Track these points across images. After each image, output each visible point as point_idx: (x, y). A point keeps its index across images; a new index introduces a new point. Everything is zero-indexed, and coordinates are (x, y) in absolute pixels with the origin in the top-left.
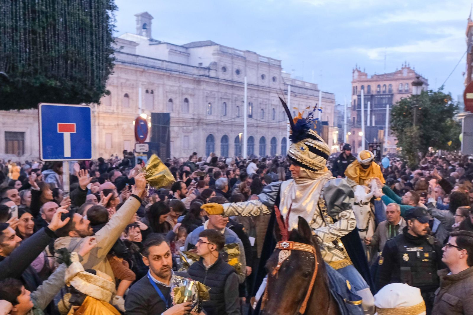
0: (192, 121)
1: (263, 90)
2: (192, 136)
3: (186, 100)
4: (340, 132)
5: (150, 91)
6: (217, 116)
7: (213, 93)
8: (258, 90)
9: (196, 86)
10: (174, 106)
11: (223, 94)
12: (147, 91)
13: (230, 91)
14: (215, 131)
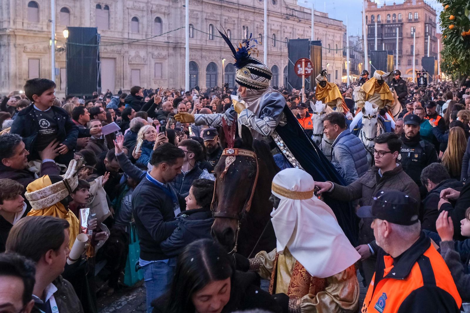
0: (166, 45)
1: (260, 12)
2: (166, 63)
3: (158, 20)
4: (352, 62)
5: (103, 6)
6: (201, 40)
7: (195, 12)
8: (254, 12)
9: (171, 4)
10: (140, 26)
11: (208, 14)
12: (99, 6)
13: (218, 12)
14: (199, 58)
